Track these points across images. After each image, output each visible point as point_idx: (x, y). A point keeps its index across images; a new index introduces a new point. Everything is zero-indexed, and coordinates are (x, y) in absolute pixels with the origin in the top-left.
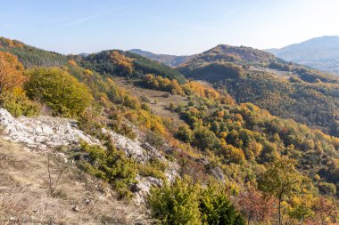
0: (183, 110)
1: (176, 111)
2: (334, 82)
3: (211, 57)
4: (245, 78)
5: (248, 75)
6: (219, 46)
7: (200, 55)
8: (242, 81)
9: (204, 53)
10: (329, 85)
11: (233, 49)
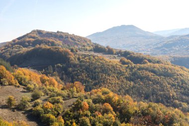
0: (29, 106)
1: (19, 108)
2: (158, 62)
3: (29, 42)
4: (77, 62)
5: (79, 59)
6: (34, 31)
7: (14, 41)
8: (75, 66)
9: (19, 39)
10: (157, 65)
11: (49, 34)
